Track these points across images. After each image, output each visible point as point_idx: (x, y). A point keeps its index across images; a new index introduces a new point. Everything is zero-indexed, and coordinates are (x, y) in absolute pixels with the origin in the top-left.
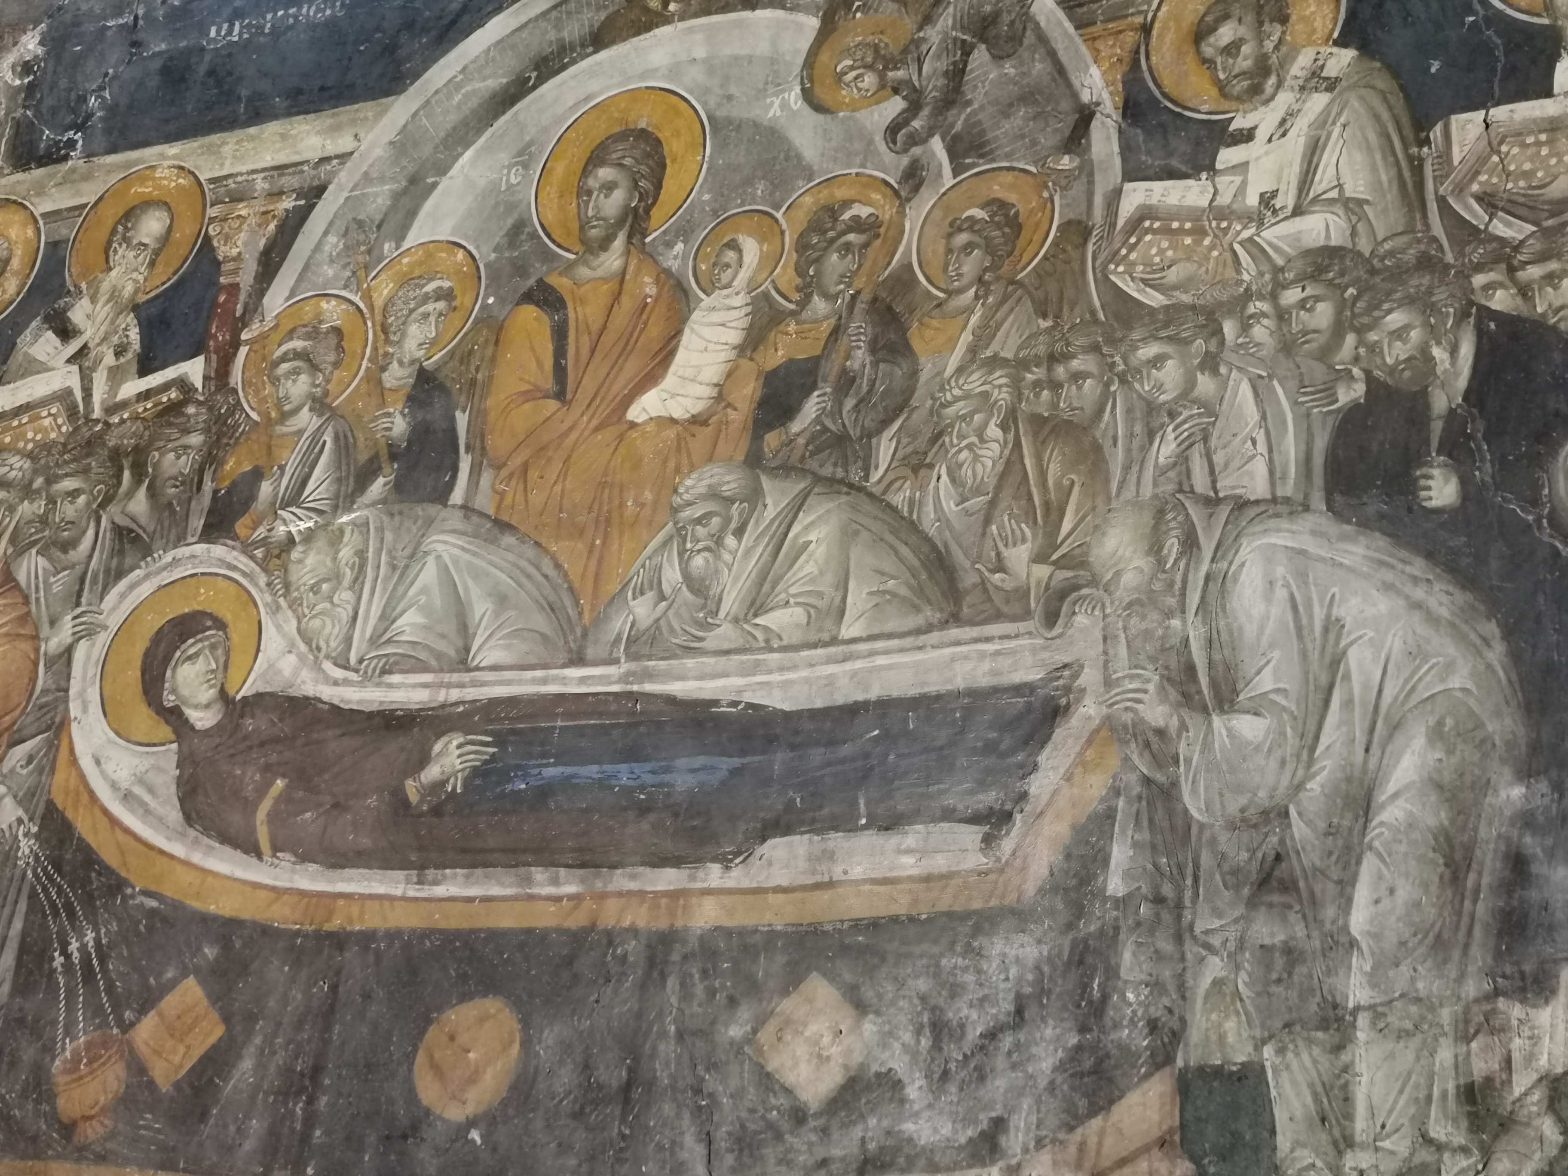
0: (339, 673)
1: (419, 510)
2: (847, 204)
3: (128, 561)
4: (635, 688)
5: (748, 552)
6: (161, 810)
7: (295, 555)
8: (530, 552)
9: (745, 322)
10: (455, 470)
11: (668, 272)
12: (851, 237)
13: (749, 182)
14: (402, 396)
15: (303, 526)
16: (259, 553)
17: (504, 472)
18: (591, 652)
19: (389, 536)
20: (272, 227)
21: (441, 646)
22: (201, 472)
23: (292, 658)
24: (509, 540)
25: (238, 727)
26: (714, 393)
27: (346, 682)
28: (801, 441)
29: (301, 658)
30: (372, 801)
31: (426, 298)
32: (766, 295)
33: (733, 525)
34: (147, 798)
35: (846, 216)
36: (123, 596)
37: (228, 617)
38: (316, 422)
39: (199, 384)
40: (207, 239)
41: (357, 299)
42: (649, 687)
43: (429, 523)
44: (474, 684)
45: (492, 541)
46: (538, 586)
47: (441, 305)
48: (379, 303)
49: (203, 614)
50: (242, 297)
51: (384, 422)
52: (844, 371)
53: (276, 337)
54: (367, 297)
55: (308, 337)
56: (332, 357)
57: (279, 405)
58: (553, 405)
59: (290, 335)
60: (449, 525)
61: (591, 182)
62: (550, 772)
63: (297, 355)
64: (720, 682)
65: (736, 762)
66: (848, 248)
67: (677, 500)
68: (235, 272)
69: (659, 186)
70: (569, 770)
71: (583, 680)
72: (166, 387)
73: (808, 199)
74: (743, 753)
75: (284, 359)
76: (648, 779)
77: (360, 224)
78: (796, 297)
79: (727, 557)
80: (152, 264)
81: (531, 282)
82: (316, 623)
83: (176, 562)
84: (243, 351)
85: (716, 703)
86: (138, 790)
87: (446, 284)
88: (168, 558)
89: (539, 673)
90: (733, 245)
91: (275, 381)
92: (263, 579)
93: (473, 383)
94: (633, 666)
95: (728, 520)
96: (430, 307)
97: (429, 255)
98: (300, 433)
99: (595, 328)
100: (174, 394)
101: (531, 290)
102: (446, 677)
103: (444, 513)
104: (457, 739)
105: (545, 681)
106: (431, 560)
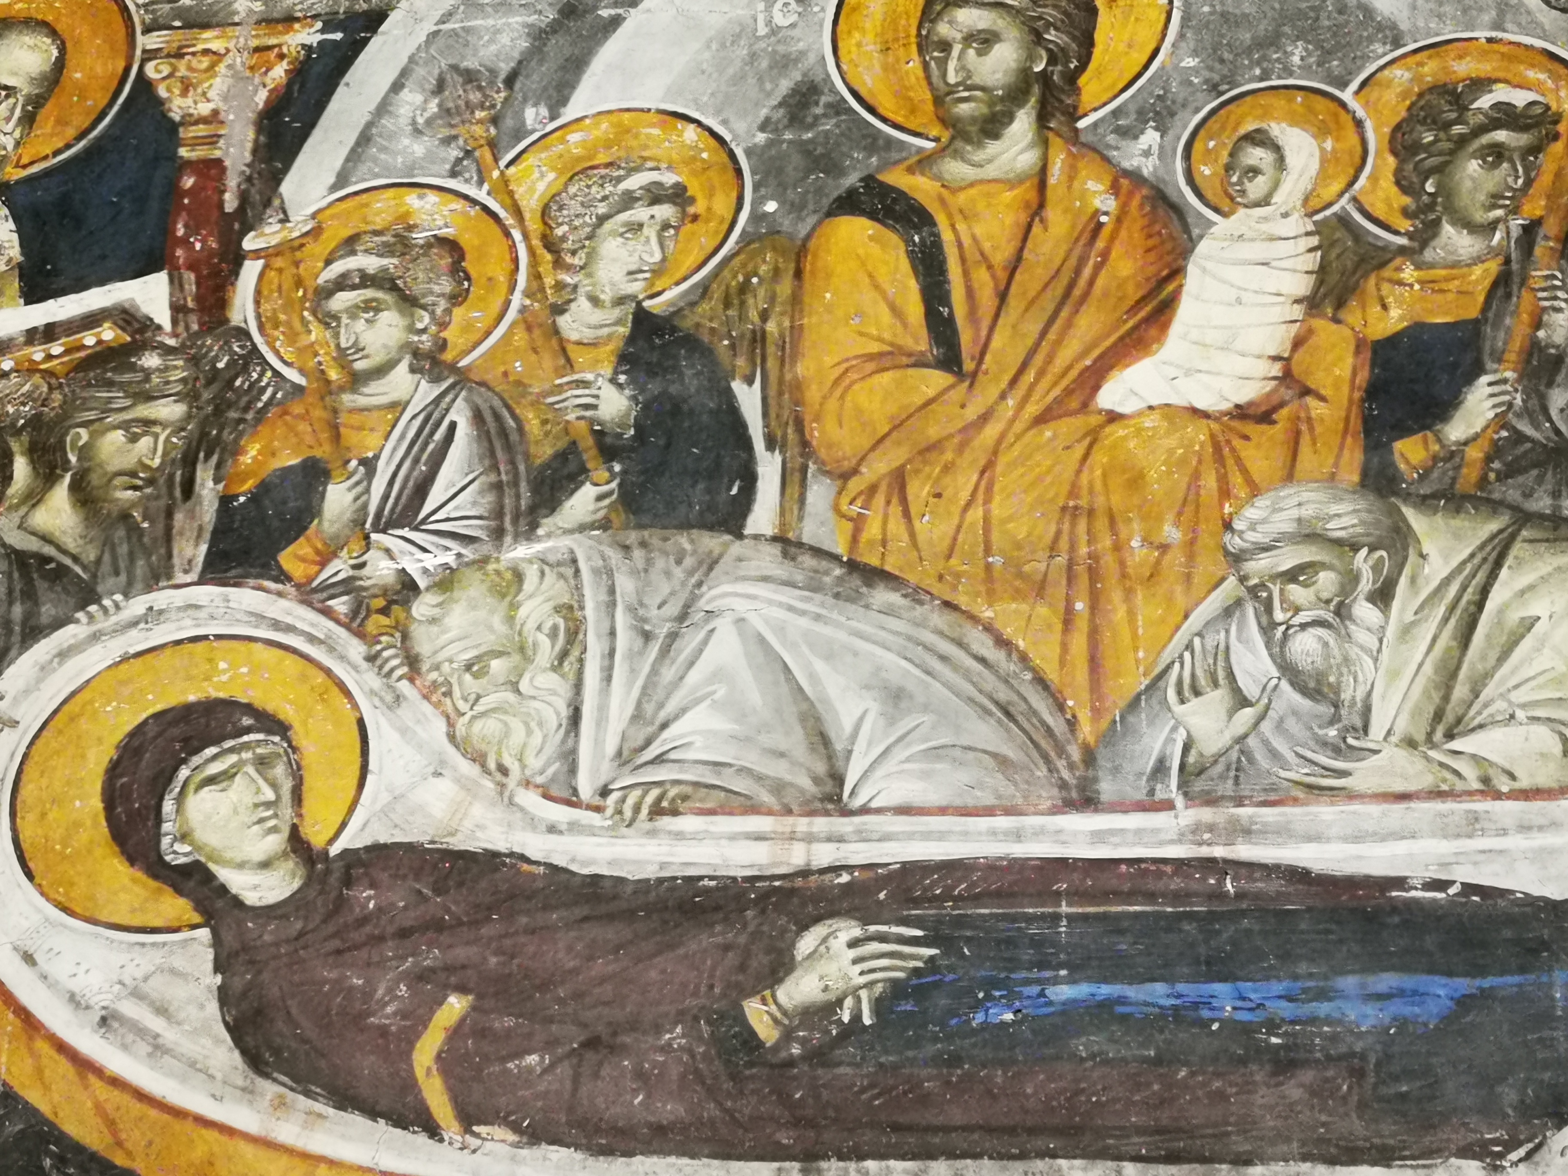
0: (560, 813)
1: (683, 540)
2: (1480, 85)
3: (47, 611)
4: (1218, 852)
5: (1406, 630)
6: (188, 1047)
7: (422, 608)
8: (939, 619)
9: (1313, 261)
10: (750, 480)
11: (1135, 177)
12: (1501, 136)
13: (1273, 40)
14: (607, 355)
15: (431, 561)
16: (341, 605)
17: (855, 485)
18: (1107, 788)
19: (625, 584)
20: (279, 72)
21: (778, 769)
22: (189, 462)
23: (445, 786)
24: (883, 596)
25: (340, 904)
26: (1276, 370)
27: (574, 827)
28: (1475, 453)
29: (465, 784)
30: (676, 1036)
31: (629, 200)
32: (1343, 220)
33: (1366, 584)
34: (155, 1024)
35: (1485, 102)
36: (45, 669)
37: (287, 713)
38: (427, 392)
39: (162, 316)
40: (144, 85)
41: (481, 195)
42: (1244, 851)
43: (712, 563)
44: (863, 837)
45: (854, 598)
46: (967, 675)
47: (665, 211)
48: (531, 204)
49: (230, 705)
50: (232, 182)
51: (576, 397)
52: (1534, 348)
53: (318, 249)
54: (504, 189)
55: (386, 250)
56: (446, 285)
57: (342, 357)
58: (938, 379)
59: (350, 245)
60: (752, 568)
61: (943, 29)
62: (1063, 992)
63: (367, 280)
64: (1401, 848)
65: (1464, 985)
66: (1498, 153)
67: (1234, 543)
68: (212, 140)
69: (1087, 43)
70: (1105, 990)
71: (1099, 836)
72: (91, 321)
73: (1400, 75)
74: (1477, 970)
75: (341, 284)
76: (1285, 1009)
77: (469, 77)
78: (1405, 225)
79: (1361, 636)
80: (29, 120)
81: (852, 179)
82: (489, 727)
83: (152, 615)
84: (251, 270)
85: (1400, 882)
86: (130, 1009)
87: (669, 179)
88: (138, 605)
89: (1002, 822)
90: (1258, 138)
91: (329, 320)
92: (356, 649)
93: (758, 338)
94: (1206, 814)
95: (1351, 579)
96: (640, 213)
97: (624, 131)
98: (398, 407)
99: (1001, 256)
100: (108, 333)
101: (851, 193)
102: (802, 824)
103: (737, 548)
104: (850, 930)
105: (1018, 836)
106: (724, 626)
